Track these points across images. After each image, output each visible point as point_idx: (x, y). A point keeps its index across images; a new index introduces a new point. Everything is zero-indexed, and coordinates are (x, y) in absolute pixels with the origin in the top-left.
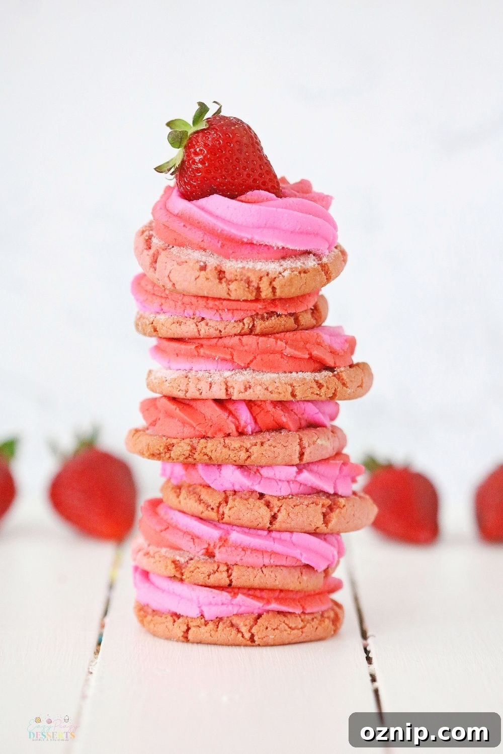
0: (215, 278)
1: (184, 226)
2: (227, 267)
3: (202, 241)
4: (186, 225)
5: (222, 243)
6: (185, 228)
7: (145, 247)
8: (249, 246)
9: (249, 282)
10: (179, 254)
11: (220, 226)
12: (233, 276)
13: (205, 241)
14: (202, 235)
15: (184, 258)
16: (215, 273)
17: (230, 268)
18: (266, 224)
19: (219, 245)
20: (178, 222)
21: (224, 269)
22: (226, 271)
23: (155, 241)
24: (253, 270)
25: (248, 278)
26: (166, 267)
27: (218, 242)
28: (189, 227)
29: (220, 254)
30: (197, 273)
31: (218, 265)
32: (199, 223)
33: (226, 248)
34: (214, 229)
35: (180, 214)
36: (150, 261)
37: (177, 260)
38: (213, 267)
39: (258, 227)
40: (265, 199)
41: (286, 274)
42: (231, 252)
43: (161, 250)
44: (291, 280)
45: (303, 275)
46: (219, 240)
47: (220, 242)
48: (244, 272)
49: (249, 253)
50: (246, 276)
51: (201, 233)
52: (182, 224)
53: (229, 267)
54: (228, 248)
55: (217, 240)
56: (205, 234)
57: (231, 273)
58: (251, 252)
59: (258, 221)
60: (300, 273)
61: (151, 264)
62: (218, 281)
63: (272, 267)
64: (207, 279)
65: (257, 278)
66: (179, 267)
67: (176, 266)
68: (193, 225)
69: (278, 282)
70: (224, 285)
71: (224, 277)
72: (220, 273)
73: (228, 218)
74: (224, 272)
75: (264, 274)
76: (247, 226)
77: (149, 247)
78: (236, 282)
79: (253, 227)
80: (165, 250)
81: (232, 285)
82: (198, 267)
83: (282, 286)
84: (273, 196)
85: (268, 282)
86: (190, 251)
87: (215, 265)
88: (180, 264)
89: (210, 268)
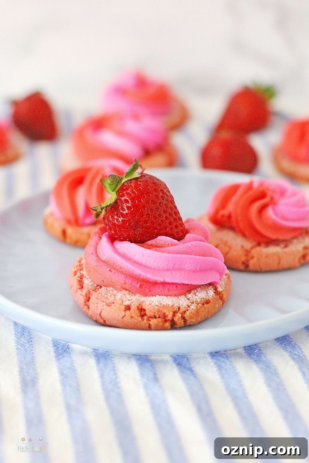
0: (138, 316)
1: (110, 270)
2: (147, 305)
3: (125, 283)
4: (112, 270)
5: (140, 284)
6: (110, 272)
7: (79, 287)
8: (161, 285)
9: (165, 316)
10: (106, 296)
11: (137, 271)
12: (152, 313)
13: (127, 283)
14: (124, 278)
15: (111, 299)
16: (137, 312)
17: (149, 307)
18: (173, 267)
19: (138, 286)
20: (105, 267)
21: (144, 307)
22: (147, 310)
23: (87, 282)
24: (167, 307)
25: (164, 314)
26: (97, 307)
27: (137, 284)
28: (113, 271)
29: (140, 293)
30: (123, 314)
31: (139, 304)
32: (121, 268)
33: (144, 288)
34: (134, 274)
35: (106, 261)
36: (84, 301)
37: (106, 301)
38: (136, 306)
39: (168, 270)
40: (170, 244)
41: (193, 307)
42: (148, 291)
43: (92, 292)
44: (197, 312)
45: (206, 305)
46: (138, 282)
47: (139, 284)
48: (161, 309)
49: (162, 291)
50: (163, 313)
51: (123, 276)
52: (108, 269)
53: (148, 306)
54: (145, 287)
55: (136, 282)
56: (127, 277)
57: (150, 311)
58: (163, 290)
59: (167, 265)
60: (203, 304)
61: (85, 302)
62: (140, 319)
63: (182, 302)
64: (132, 317)
65: (171, 313)
66: (108, 308)
67: (106, 307)
68: (117, 270)
69: (188, 315)
70: (145, 321)
71: (145, 315)
72: (142, 311)
73: (143, 263)
74: (145, 310)
75: (176, 309)
76: (159, 270)
77: (82, 287)
78: (155, 317)
79: (164, 270)
80: (95, 290)
81: (152, 320)
82: (123, 307)
83: (191, 318)
84: (176, 241)
85: (180, 315)
86: (115, 292)
87: (137, 304)
88: (108, 305)
89: (133, 308)
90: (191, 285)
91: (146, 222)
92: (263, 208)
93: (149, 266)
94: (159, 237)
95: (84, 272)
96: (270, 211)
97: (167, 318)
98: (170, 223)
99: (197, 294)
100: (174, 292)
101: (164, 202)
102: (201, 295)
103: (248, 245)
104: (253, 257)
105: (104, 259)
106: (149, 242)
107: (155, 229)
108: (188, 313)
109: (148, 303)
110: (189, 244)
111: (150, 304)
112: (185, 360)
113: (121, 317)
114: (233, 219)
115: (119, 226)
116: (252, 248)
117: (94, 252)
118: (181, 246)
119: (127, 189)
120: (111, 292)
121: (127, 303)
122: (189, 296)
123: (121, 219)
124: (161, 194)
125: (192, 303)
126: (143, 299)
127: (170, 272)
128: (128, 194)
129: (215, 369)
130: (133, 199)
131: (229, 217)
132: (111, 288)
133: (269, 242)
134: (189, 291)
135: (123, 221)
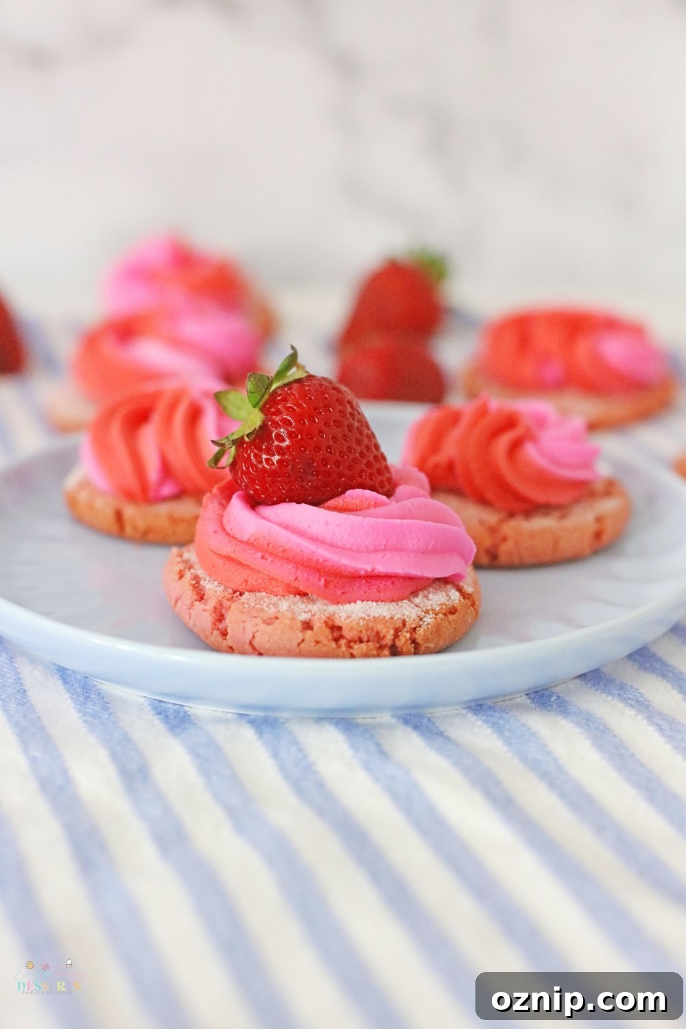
0: (329, 640)
1: (262, 557)
2: (343, 619)
3: (296, 579)
4: (266, 556)
5: (326, 581)
6: (264, 561)
7: (195, 597)
8: (364, 581)
9: (378, 637)
10: (259, 606)
11: (322, 553)
12: (355, 632)
13: (300, 579)
14: (294, 570)
15: (272, 611)
16: (327, 631)
17: (348, 621)
18: (385, 546)
19: (322, 583)
20: (252, 552)
21: (338, 623)
22: (344, 627)
23: (209, 586)
24: (381, 620)
25: (378, 633)
26: (244, 628)
27: (320, 579)
28: (270, 559)
29: (325, 598)
30: (300, 636)
31: (328, 618)
32: (284, 551)
33: (332, 587)
34: (312, 560)
35: (252, 540)
36: (212, 620)
37: (261, 616)
38: (322, 622)
39: (376, 551)
40: (373, 503)
41: (429, 619)
42: (340, 592)
43: (226, 603)
44: (438, 629)
45: (451, 617)
46: (320, 576)
47: (323, 580)
48: (371, 624)
49: (365, 592)
50: (375, 631)
51: (291, 566)
52: (260, 555)
53: (345, 620)
54: (335, 586)
55: (317, 577)
56: (298, 568)
57: (352, 629)
58: (368, 591)
59: (374, 541)
60: (445, 614)
61: (214, 624)
62: (334, 645)
63: (407, 611)
64: (317, 642)
65: (392, 632)
66: (269, 628)
67: (262, 627)
68: (276, 556)
69: (422, 634)
70: (344, 648)
71: (342, 637)
72: (335, 630)
73: (328, 540)
74: (340, 628)
75: (399, 624)
76: (358, 551)
77: (201, 598)
78: (361, 641)
79: (368, 551)
80: (231, 599)
81: (356, 647)
82: (300, 625)
83: (427, 640)
84: (384, 498)
85: (408, 635)
86: (274, 599)
87: (324, 618)
88: (268, 622)
89: (317, 625)
90: (422, 578)
91: (325, 462)
92: (516, 445)
93: (340, 544)
94: (349, 492)
95: (200, 572)
96: (530, 451)
97: (383, 643)
98: (369, 464)
99: (431, 596)
100: (388, 594)
101: (356, 424)
102: (438, 599)
103: (491, 517)
104: (504, 539)
105: (246, 537)
106: (331, 503)
107: (341, 475)
108: (421, 631)
109: (343, 615)
110: (408, 503)
111: (348, 617)
112: (426, 720)
113: (295, 643)
114: (458, 469)
115: (273, 473)
116: (501, 521)
117: (219, 530)
118: (392, 505)
119: (285, 400)
120: (267, 600)
121: (304, 617)
122: (417, 600)
123: (276, 458)
124: (349, 409)
125: (427, 612)
126: (332, 608)
127: (381, 554)
128: (288, 408)
129: (489, 731)
130: (299, 419)
131: (450, 466)
132: (264, 594)
133: (532, 508)
134: (415, 593)
135: (279, 461)
